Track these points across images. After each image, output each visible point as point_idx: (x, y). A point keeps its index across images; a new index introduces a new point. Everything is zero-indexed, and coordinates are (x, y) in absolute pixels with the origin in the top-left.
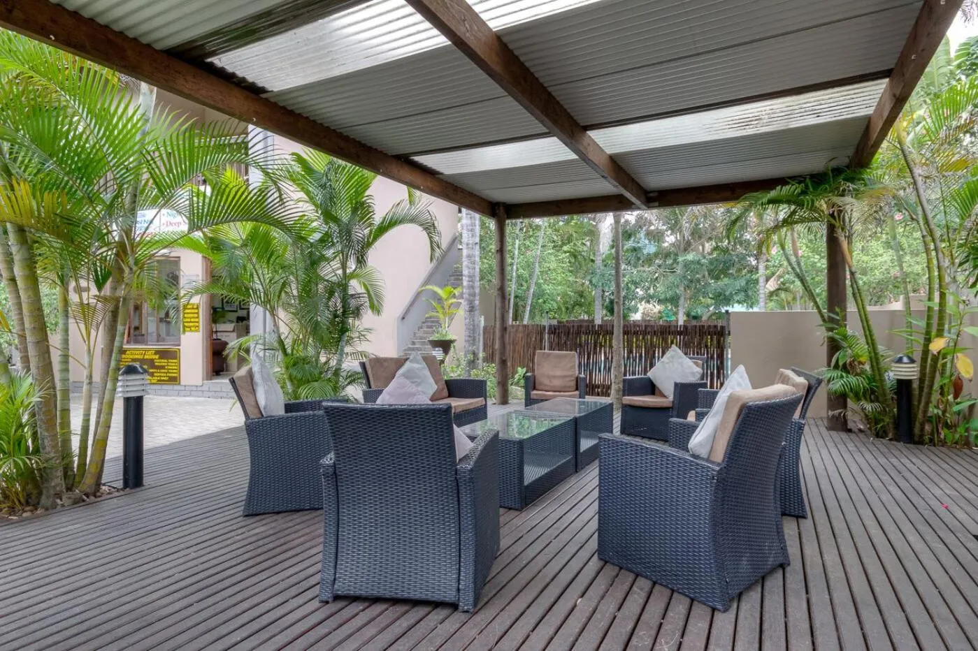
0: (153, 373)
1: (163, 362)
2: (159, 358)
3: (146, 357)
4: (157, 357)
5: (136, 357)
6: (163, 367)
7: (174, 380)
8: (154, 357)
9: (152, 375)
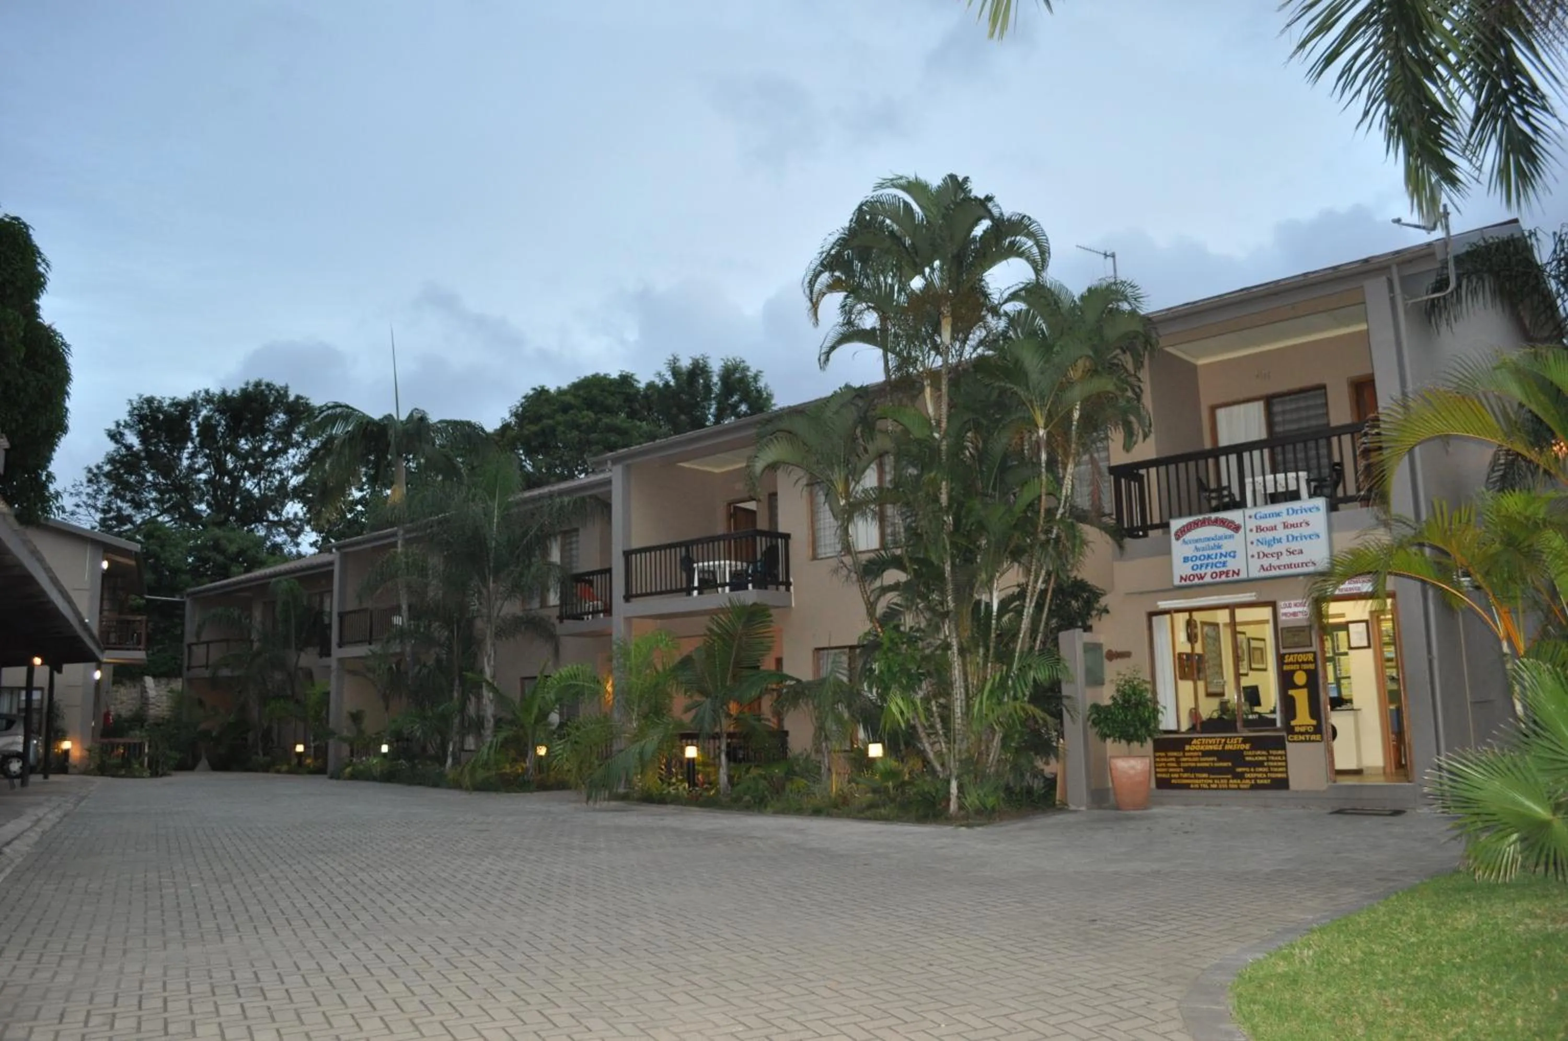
0: (1243, 773)
1: (1260, 756)
2: (1251, 749)
3: (1227, 747)
4: (1247, 746)
5: (1211, 747)
6: (1260, 764)
7: (1282, 784)
8: (1242, 747)
9: (1241, 776)
